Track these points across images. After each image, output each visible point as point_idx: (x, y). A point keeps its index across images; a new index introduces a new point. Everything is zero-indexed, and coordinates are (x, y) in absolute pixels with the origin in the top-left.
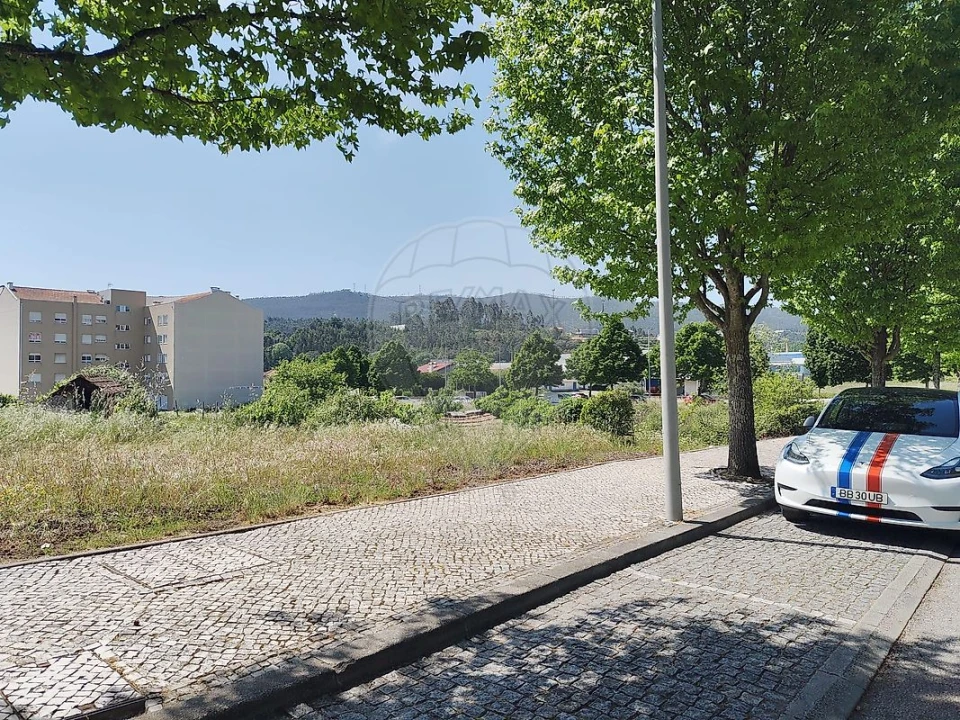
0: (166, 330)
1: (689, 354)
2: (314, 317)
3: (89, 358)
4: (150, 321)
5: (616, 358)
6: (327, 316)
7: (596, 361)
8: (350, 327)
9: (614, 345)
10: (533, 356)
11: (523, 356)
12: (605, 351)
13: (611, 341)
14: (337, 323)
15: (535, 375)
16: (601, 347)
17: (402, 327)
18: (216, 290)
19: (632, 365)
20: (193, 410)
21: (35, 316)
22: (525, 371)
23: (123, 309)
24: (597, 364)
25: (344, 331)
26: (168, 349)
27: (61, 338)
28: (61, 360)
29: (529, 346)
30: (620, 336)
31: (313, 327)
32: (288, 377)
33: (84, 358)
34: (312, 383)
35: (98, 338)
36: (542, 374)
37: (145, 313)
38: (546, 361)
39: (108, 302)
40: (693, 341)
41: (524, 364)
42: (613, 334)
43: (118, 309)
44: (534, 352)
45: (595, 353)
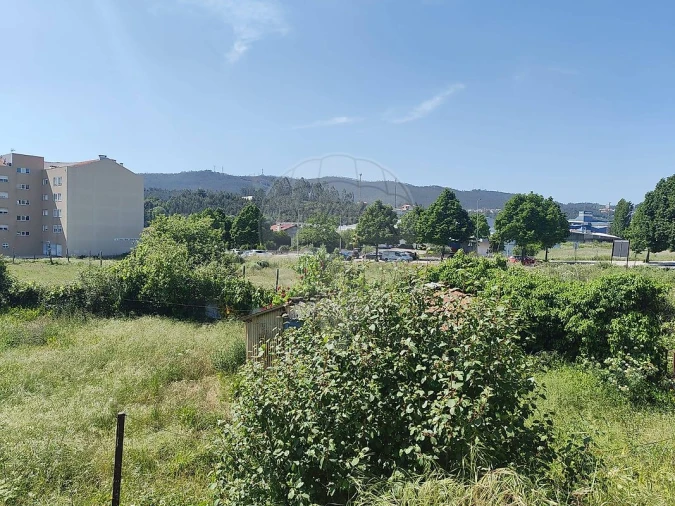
0: (60, 190)
1: (518, 221)
2: (184, 189)
4: (47, 182)
5: (450, 222)
6: (195, 189)
7: (433, 226)
8: (212, 197)
9: (448, 212)
10: (376, 220)
12: (441, 217)
13: (445, 209)
14: (202, 194)
15: (378, 236)
16: (438, 214)
17: (250, 198)
18: (103, 158)
19: (463, 229)
20: (82, 257)
22: (369, 232)
23: (23, 171)
24: (434, 227)
25: (207, 200)
26: (62, 205)
29: (372, 211)
30: (453, 204)
31: (184, 196)
32: (165, 231)
34: (191, 238)
35: (2, 194)
36: (383, 235)
37: (43, 175)
38: (387, 224)
39: (10, 164)
40: (522, 210)
41: (368, 226)
42: (447, 203)
43: (19, 170)
44: (377, 216)
45: (432, 218)
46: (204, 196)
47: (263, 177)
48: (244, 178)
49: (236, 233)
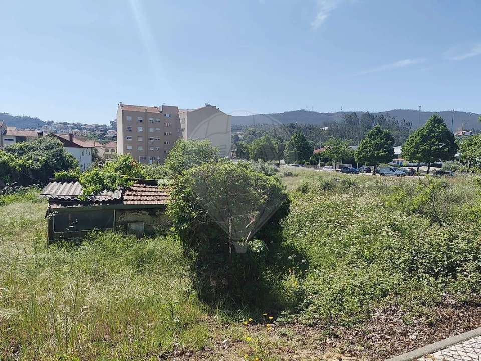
3: (153, 139)
4: (179, 122)
5: (433, 144)
7: (417, 146)
8: (298, 129)
9: (433, 135)
10: (373, 142)
11: (367, 142)
13: (431, 131)
15: (373, 154)
16: (423, 136)
17: (326, 129)
18: (208, 105)
19: (446, 150)
21: (129, 119)
22: (366, 152)
23: (168, 115)
24: (418, 148)
25: (295, 131)
27: (140, 129)
28: (140, 140)
29: (371, 136)
30: (439, 128)
33: (150, 139)
35: (157, 129)
36: (378, 154)
37: (177, 117)
39: (161, 112)
41: (366, 148)
42: (433, 126)
43: (166, 115)
44: (374, 139)
45: (417, 140)
46: (294, 128)
47: (342, 113)
48: (328, 114)
49: (287, 153)
